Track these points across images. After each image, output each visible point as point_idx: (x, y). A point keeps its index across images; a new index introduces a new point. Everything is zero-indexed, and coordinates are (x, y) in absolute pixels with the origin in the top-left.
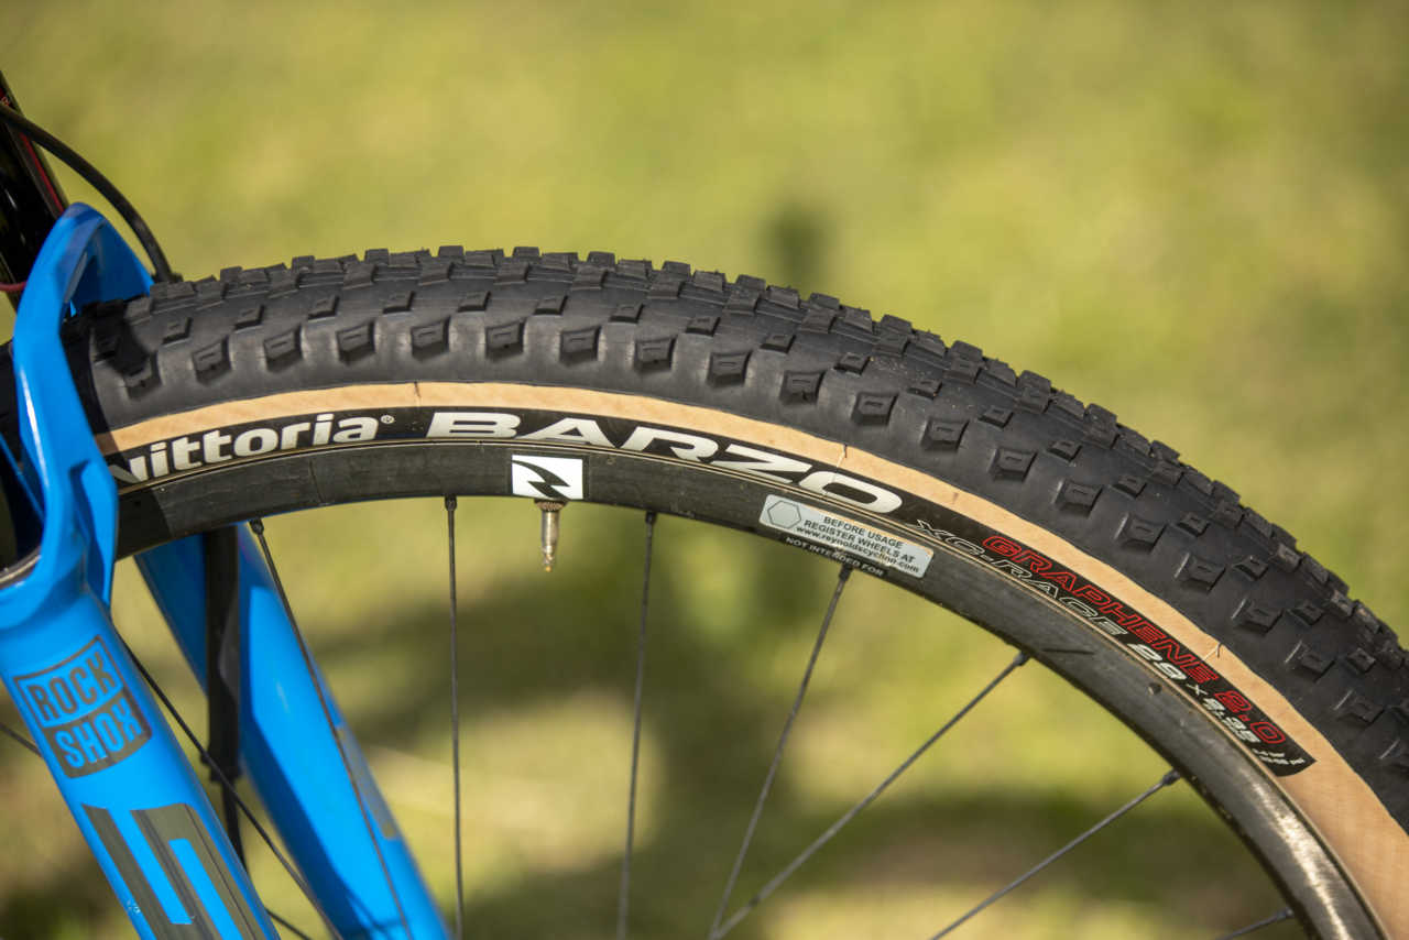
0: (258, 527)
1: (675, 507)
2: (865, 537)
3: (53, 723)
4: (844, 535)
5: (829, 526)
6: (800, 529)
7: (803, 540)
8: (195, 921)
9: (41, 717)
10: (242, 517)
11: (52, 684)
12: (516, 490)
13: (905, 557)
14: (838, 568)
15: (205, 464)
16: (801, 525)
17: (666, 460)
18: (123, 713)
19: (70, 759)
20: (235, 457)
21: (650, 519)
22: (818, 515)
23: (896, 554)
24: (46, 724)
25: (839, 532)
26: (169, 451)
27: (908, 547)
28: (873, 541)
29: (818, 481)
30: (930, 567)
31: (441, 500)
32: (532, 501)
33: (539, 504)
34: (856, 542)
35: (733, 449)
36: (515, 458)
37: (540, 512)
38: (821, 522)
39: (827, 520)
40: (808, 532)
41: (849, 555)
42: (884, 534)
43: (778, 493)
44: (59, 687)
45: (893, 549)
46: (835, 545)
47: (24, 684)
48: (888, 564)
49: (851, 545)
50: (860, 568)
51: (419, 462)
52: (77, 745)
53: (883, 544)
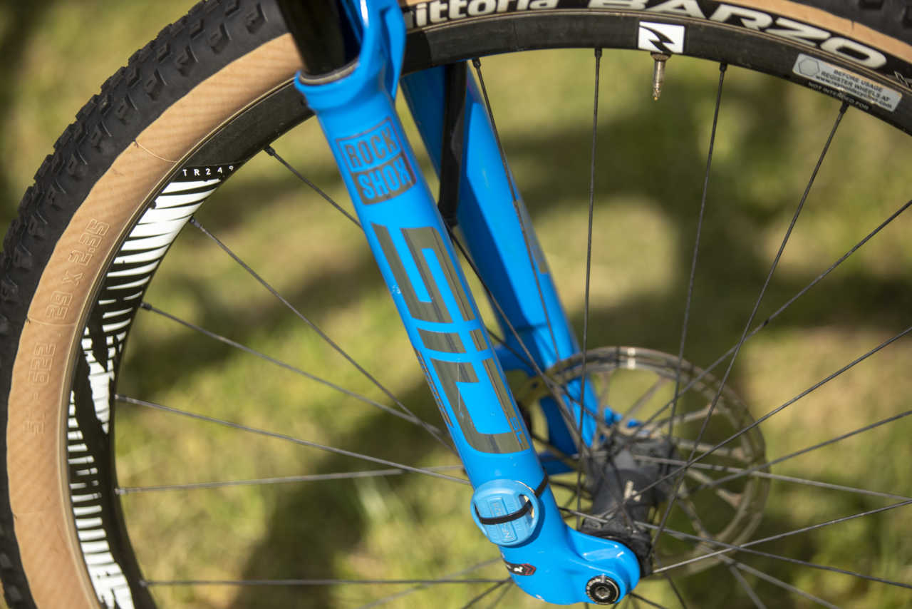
0: (477, 63)
1: (740, 61)
2: (860, 84)
3: (358, 169)
4: (846, 82)
5: (838, 76)
6: (818, 77)
7: (819, 84)
8: (433, 300)
9: (350, 165)
10: (469, 56)
11: (360, 144)
12: (641, 45)
13: (884, 98)
14: (840, 104)
15: (449, 19)
16: (819, 75)
17: (737, 29)
18: (400, 166)
19: (366, 193)
20: (468, 16)
21: (723, 68)
22: (831, 69)
23: (878, 95)
24: (353, 170)
25: (843, 80)
26: (428, 9)
27: (887, 91)
28: (864, 86)
29: (833, 45)
30: (900, 104)
31: (592, 51)
32: (649, 53)
33: (654, 55)
34: (853, 87)
35: (781, 22)
36: (642, 24)
37: (653, 61)
38: (832, 73)
39: (836, 72)
40: (823, 79)
41: (848, 95)
42: (871, 82)
43: (806, 53)
44: (363, 147)
45: (876, 92)
46: (839, 88)
47: (342, 144)
48: (872, 102)
49: (850, 89)
50: (854, 105)
51: (581, 25)
52: (371, 185)
53: (870, 89)
